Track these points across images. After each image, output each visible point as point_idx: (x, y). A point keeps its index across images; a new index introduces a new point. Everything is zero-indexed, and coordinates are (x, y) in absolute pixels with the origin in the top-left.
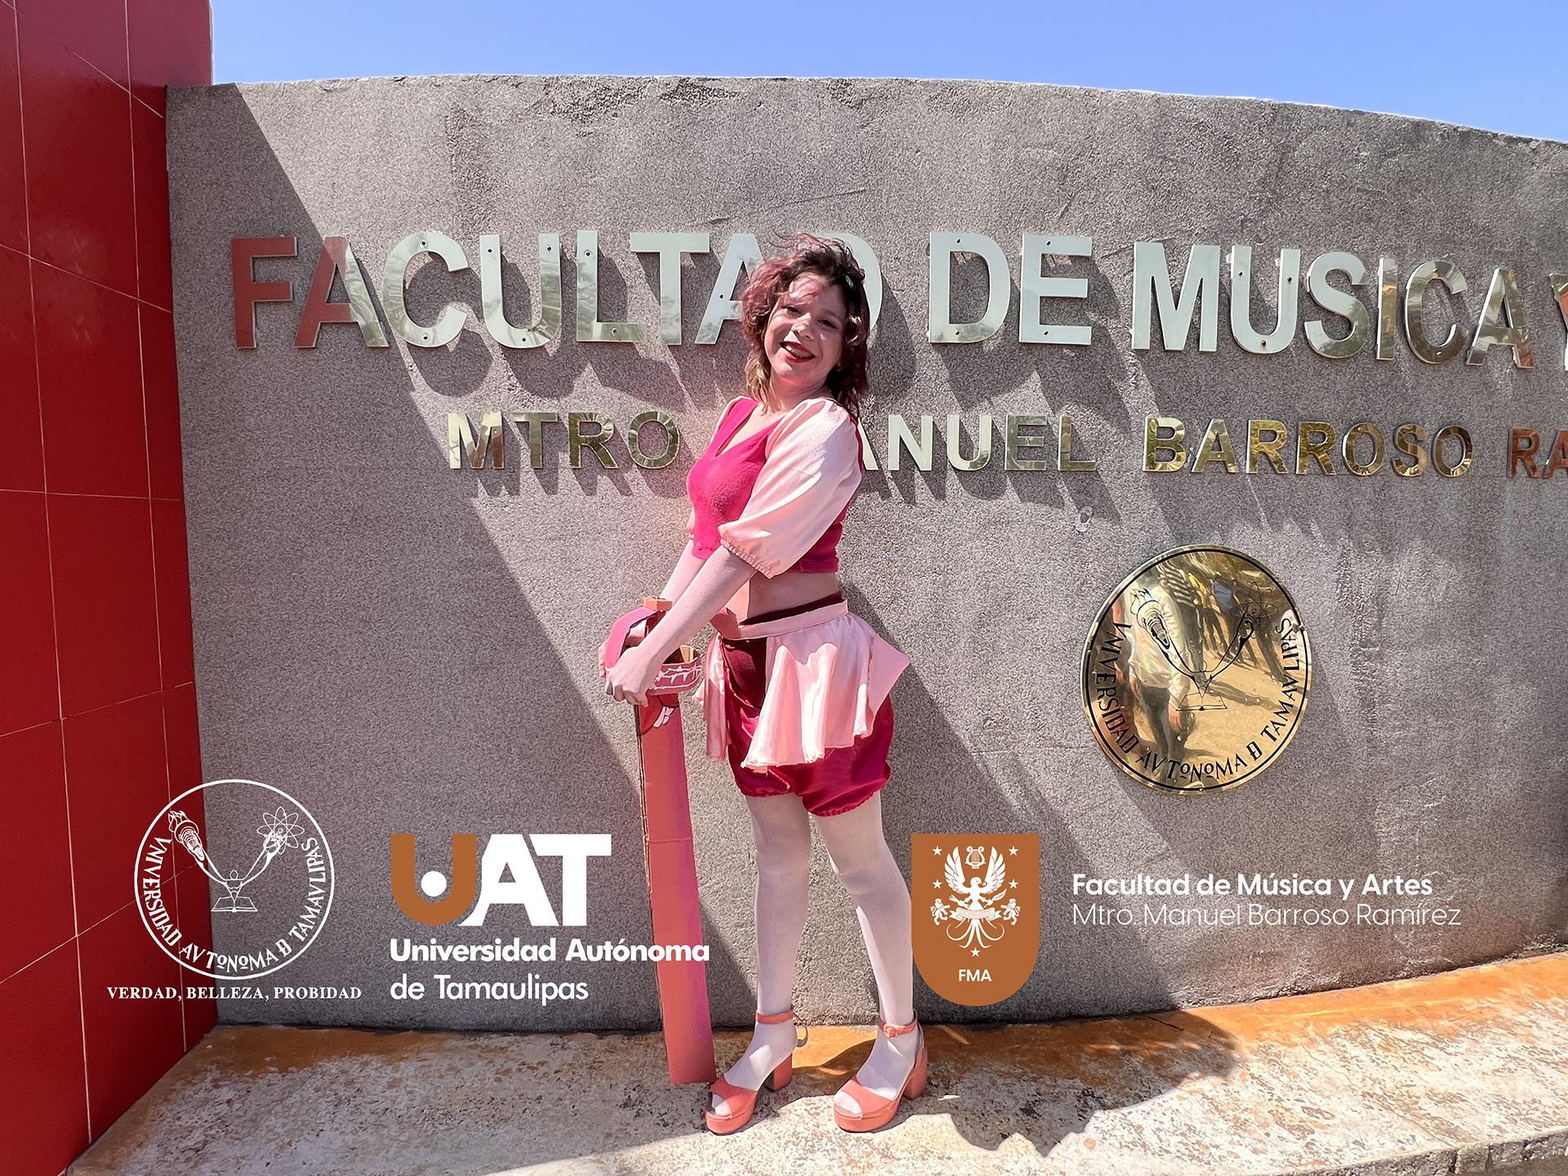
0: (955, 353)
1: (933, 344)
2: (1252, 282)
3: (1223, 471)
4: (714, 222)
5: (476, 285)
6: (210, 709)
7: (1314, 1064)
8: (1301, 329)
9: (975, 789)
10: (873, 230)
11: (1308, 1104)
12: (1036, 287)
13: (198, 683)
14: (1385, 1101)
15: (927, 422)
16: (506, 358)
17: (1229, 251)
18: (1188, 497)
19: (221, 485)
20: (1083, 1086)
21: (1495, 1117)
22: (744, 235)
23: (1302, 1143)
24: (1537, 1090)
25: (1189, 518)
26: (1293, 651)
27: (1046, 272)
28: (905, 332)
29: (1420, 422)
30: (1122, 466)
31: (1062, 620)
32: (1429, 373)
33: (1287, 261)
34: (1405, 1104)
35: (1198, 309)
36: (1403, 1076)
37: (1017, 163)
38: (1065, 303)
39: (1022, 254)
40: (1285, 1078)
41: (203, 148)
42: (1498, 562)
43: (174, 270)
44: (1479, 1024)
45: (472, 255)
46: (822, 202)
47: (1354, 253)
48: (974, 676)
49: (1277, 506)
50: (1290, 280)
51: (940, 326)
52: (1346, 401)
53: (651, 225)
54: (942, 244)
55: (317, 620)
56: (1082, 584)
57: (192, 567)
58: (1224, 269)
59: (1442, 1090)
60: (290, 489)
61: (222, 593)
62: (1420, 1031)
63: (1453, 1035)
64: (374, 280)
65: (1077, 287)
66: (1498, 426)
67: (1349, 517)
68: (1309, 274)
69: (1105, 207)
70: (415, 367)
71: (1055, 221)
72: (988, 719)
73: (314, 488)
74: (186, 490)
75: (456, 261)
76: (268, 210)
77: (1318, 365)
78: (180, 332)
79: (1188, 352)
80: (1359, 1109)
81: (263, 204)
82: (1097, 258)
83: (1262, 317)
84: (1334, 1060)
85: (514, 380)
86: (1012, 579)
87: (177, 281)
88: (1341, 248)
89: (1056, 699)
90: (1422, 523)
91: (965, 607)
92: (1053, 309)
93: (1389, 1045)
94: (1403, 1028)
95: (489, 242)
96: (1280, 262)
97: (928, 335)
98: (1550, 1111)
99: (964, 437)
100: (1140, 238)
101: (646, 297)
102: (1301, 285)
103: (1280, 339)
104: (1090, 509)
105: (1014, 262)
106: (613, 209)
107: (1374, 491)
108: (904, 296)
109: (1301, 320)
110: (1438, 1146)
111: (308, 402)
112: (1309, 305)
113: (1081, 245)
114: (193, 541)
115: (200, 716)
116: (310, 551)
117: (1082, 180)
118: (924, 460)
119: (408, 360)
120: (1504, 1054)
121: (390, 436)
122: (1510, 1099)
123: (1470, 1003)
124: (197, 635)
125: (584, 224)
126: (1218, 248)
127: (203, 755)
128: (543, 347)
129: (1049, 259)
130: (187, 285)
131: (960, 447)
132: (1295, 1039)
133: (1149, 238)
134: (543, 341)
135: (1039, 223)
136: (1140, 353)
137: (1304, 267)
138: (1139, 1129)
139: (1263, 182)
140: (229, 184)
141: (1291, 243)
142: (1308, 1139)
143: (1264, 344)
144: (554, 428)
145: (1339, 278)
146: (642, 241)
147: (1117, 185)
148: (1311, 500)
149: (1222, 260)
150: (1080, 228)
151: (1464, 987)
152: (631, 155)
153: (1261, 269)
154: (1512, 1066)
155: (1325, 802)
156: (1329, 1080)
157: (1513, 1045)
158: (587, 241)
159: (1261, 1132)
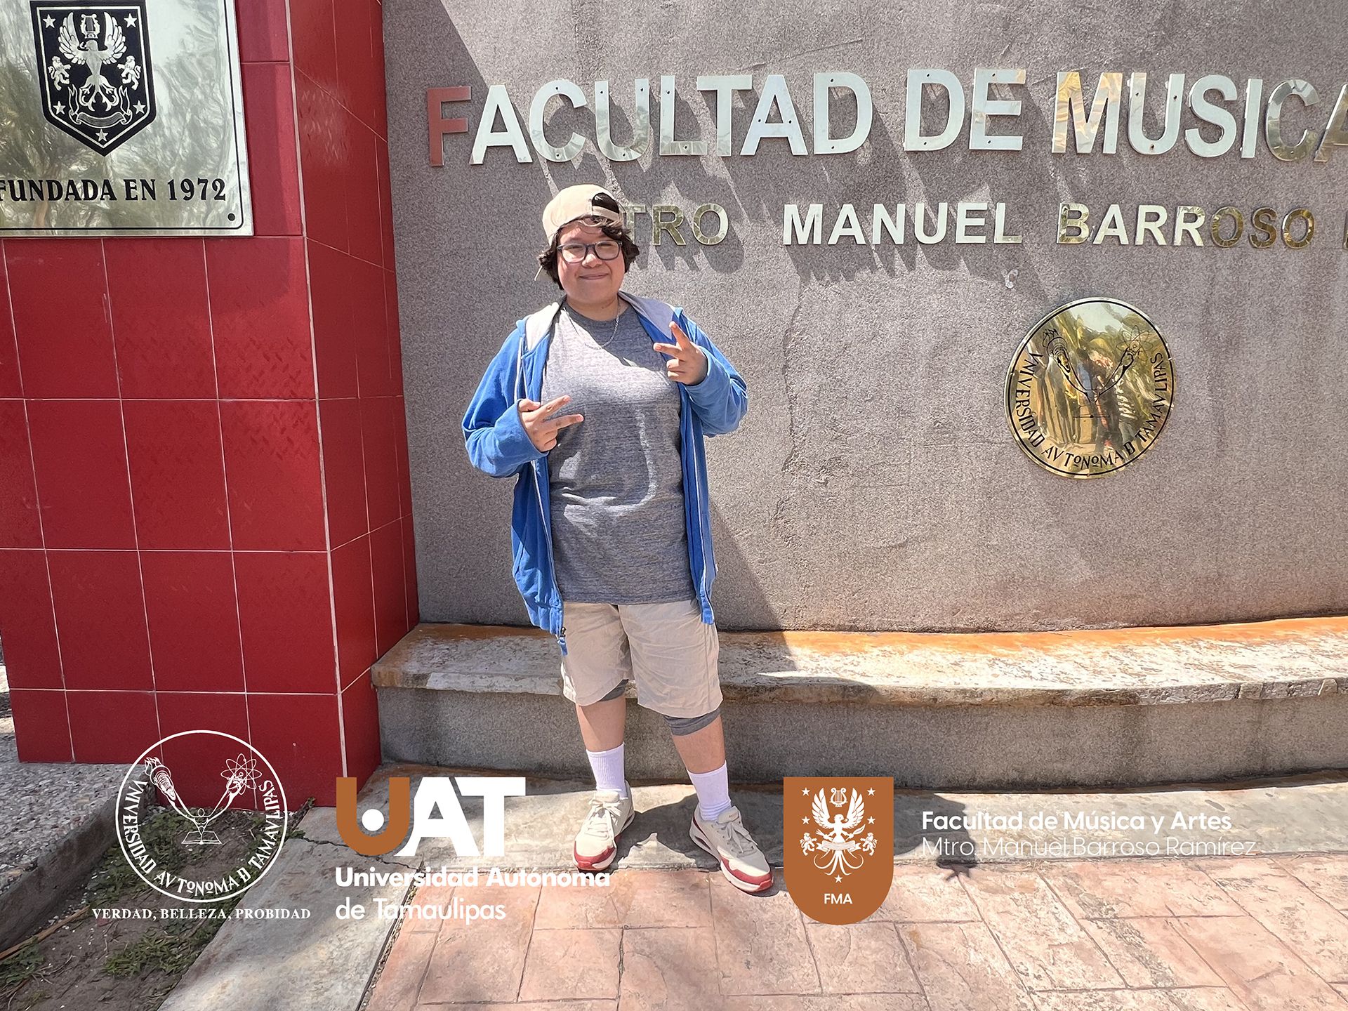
0: (922, 158)
1: (908, 152)
2: (1146, 101)
3: (1117, 243)
4: (755, 68)
5: (591, 117)
6: (414, 414)
7: (1156, 653)
8: (1182, 134)
9: (927, 471)
10: (866, 68)
11: (1145, 666)
12: (984, 108)
13: (406, 397)
14: (1200, 667)
15: (901, 208)
16: (612, 168)
17: (1130, 77)
18: (1089, 262)
19: (420, 261)
20: (993, 657)
21: (1274, 673)
22: (776, 76)
23: (1137, 679)
24: (1309, 664)
25: (1089, 278)
26: (1164, 377)
27: (991, 97)
28: (889, 142)
29: (1274, 207)
30: (1041, 240)
31: (993, 351)
32: (1283, 168)
33: (1175, 83)
34: (1215, 668)
35: (1103, 122)
36: (1217, 658)
37: (974, 15)
38: (1003, 121)
39: (974, 84)
40: (1133, 658)
41: (407, 25)
42: (1331, 315)
43: (388, 112)
44: (1284, 640)
45: (590, 96)
46: (831, 50)
47: (1228, 76)
48: (928, 391)
49: (1157, 270)
50: (1176, 97)
51: (913, 141)
52: (1215, 191)
53: (711, 70)
54: (916, 77)
55: (484, 353)
56: (1008, 326)
57: (401, 318)
58: (1125, 90)
59: (1241, 664)
60: (465, 264)
61: (421, 336)
62: (1237, 642)
63: (1258, 645)
64: (522, 115)
65: (1013, 107)
66: (1338, 210)
67: (1213, 278)
68: (1191, 93)
69: (1037, 46)
70: (550, 177)
71: (999, 58)
72: (937, 422)
73: (482, 262)
74: (397, 265)
75: (579, 100)
76: (451, 68)
77: (1195, 163)
78: (392, 157)
79: (1095, 154)
80: (1180, 668)
81: (448, 64)
82: (1029, 85)
83: (1153, 129)
84: (1171, 652)
85: (616, 184)
86: (959, 321)
87: (390, 120)
88: (1219, 73)
89: (987, 408)
90: (1270, 284)
91: (924, 341)
92: (997, 124)
93: (1211, 647)
94: (1225, 641)
95: (601, 86)
96: (1169, 85)
97: (904, 145)
98: (1313, 673)
99: (927, 219)
100: (1062, 69)
101: (707, 123)
102: (1184, 102)
103: (1165, 145)
104: (1016, 271)
105: (968, 91)
106: (686, 60)
107: (1234, 259)
108: (887, 117)
109: (1183, 128)
110: (1228, 682)
111: (477, 203)
112: (1190, 118)
113: (1017, 75)
114: (402, 300)
115: (407, 419)
116: (479, 306)
117: (1020, 26)
118: (898, 237)
119: (546, 171)
120: (1294, 651)
121: (532, 225)
122: (1287, 668)
123: (1281, 633)
124: (405, 364)
125: (666, 72)
126: (1121, 75)
127: (409, 445)
128: (635, 160)
129: (993, 87)
130: (397, 123)
131: (924, 227)
132: (1145, 643)
133: (1068, 70)
134: (635, 155)
135: (988, 62)
136: (1058, 156)
137: (1187, 87)
138: (1030, 672)
139: (1159, 22)
140: (424, 51)
141: (1177, 71)
142: (1142, 678)
143: (1153, 147)
144: (642, 217)
145: (1214, 96)
146: (704, 83)
147: (1046, 29)
148: (1184, 266)
149: (1124, 84)
150: (1018, 63)
151: (1277, 625)
152: (699, 20)
153: (1155, 90)
154: (1296, 656)
155: (1182, 489)
156: (1164, 659)
157: (1301, 648)
158: (668, 83)
159: (1111, 675)
